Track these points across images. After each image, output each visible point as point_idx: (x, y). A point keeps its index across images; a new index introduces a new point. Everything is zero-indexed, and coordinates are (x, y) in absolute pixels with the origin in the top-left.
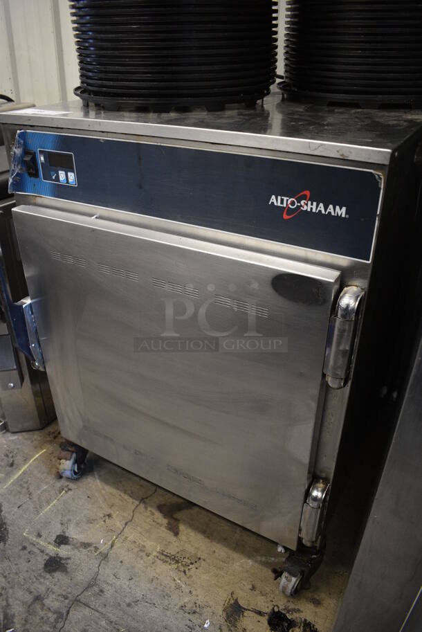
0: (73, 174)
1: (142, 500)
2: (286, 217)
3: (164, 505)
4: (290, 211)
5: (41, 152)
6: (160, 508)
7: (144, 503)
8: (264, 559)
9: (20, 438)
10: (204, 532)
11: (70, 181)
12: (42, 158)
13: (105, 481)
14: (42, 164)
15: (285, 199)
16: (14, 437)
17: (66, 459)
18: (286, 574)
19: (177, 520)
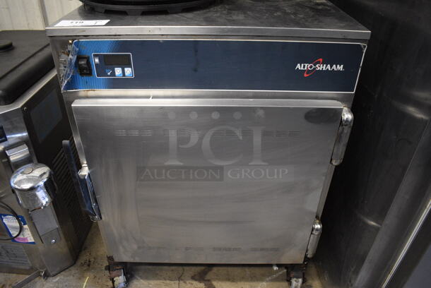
0: (130, 69)
1: (179, 279)
2: (305, 75)
3: (195, 275)
4: (308, 71)
5: (95, 56)
6: (193, 278)
7: (182, 280)
8: (270, 278)
9: (62, 277)
10: (228, 280)
11: (126, 74)
12: (97, 60)
13: (147, 278)
14: (96, 65)
15: (306, 65)
16: (57, 279)
17: (119, 276)
18: (295, 279)
19: (209, 280)
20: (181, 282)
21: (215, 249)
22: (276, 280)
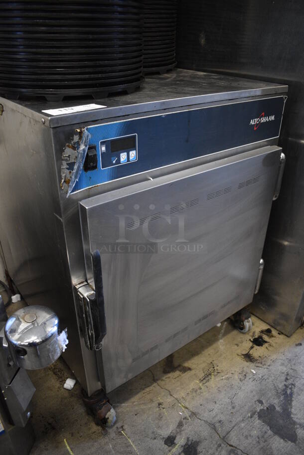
0: (134, 152)
1: (154, 380)
2: (255, 128)
3: (164, 369)
4: (257, 125)
5: (102, 143)
11: (131, 158)
12: (104, 149)
15: (256, 119)
17: (109, 410)
18: (246, 321)
19: (179, 366)
20: (159, 382)
21: (196, 323)
22: (225, 334)
